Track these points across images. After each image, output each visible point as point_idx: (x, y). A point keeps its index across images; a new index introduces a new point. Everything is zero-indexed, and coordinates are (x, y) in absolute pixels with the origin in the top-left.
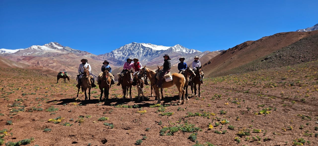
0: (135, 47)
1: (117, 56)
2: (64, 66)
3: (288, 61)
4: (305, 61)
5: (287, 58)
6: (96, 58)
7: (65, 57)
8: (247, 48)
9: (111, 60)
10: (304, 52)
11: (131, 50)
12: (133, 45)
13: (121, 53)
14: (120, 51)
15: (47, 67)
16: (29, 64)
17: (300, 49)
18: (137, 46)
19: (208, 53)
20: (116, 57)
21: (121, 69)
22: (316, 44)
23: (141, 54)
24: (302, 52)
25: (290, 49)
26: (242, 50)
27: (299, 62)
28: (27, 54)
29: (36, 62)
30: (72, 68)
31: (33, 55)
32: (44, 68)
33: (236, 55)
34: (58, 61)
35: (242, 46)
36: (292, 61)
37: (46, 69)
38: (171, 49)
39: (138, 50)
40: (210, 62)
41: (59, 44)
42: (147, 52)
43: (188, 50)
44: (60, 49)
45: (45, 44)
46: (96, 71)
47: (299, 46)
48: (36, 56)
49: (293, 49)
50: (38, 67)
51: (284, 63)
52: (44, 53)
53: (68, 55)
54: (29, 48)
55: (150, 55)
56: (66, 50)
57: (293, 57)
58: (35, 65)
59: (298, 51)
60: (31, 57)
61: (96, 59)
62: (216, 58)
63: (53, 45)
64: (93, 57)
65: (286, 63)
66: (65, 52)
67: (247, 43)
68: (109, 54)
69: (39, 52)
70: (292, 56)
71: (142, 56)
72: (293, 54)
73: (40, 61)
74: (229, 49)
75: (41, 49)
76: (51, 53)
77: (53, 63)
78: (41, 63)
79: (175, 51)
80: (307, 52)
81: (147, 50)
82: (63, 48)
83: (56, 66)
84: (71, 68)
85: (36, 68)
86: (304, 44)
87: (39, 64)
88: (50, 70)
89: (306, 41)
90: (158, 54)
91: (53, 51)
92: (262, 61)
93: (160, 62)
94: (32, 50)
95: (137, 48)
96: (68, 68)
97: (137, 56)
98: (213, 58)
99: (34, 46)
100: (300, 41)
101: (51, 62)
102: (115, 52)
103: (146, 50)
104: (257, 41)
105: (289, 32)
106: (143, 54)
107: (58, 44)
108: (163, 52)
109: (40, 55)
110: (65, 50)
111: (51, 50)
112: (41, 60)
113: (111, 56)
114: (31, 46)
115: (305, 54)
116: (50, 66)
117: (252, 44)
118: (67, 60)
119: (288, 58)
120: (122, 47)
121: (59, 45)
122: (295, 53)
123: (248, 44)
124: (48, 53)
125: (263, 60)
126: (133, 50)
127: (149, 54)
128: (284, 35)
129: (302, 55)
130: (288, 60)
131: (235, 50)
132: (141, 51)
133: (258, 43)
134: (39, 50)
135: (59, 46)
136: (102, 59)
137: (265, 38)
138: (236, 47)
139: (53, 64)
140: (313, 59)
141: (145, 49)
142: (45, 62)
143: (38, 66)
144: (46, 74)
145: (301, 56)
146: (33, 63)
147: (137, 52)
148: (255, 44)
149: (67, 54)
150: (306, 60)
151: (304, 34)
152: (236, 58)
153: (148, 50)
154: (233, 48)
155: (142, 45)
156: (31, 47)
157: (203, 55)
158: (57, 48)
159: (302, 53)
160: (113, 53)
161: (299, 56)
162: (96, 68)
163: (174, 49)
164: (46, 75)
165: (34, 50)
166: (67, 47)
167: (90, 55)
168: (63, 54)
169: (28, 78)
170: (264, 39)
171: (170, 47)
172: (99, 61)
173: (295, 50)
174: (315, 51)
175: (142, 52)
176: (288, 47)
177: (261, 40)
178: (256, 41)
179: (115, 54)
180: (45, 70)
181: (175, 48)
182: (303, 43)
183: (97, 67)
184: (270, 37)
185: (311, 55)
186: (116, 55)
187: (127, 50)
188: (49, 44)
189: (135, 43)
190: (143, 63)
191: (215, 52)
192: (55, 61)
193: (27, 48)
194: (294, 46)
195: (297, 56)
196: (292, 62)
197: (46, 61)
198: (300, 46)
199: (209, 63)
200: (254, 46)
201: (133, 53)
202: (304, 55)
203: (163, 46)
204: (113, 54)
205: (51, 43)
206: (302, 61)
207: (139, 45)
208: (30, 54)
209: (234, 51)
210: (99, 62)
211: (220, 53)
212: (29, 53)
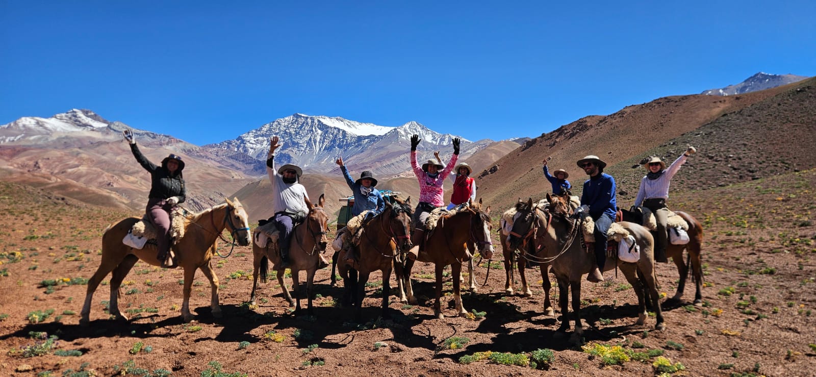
0: (302, 125)
1: (255, 149)
2: (110, 175)
3: (698, 169)
4: (740, 167)
5: (697, 161)
6: (197, 152)
7: (111, 149)
8: (588, 132)
9: (237, 160)
10: (736, 146)
11: (290, 133)
12: (296, 121)
13: (265, 142)
14: (262, 136)
15: (63, 176)
16: (11, 167)
17: (726, 137)
18: (307, 124)
19: (488, 144)
20: (252, 151)
21: (264, 183)
22: (765, 125)
23: (318, 144)
24: (732, 145)
25: (704, 139)
26: (574, 137)
27: (727, 171)
28: (7, 140)
29: (32, 163)
30: (132, 178)
31: (23, 143)
32: (54, 179)
33: (559, 151)
34: (93, 161)
35: (574, 128)
36: (710, 168)
37: (59, 180)
38: (395, 134)
39: (309, 135)
40: (495, 167)
41: (95, 115)
42: (334, 141)
43: (438, 135)
44: (99, 128)
45: (58, 115)
46: (198, 189)
47: (724, 131)
48: (29, 146)
49: (710, 138)
50: (36, 176)
51: (690, 172)
52: (54, 137)
53: (121, 144)
54: (12, 124)
55: (340, 147)
56: (115, 130)
57: (711, 158)
58: (29, 171)
59: (722, 142)
60: (17, 149)
61: (198, 156)
62: (510, 158)
63: (80, 117)
64: (189, 151)
65: (695, 173)
66: (112, 137)
67: (585, 121)
68: (231, 144)
69: (39, 136)
70: (708, 156)
71: (320, 149)
72: (711, 151)
73: (43, 159)
74: (543, 135)
75: (46, 128)
76: (72, 138)
77: (77, 166)
78: (44, 165)
79: (404, 138)
80: (745, 145)
81: (332, 134)
82: (106, 125)
83: (87, 174)
84: (128, 179)
85: (30, 178)
86: (737, 125)
87: (39, 168)
88: (69, 184)
89: (741, 118)
90: (361, 145)
91: (79, 132)
92: (635, 167)
93: (366, 165)
94: (20, 130)
95: (307, 128)
96: (120, 180)
97: (308, 149)
98: (503, 158)
99: (26, 120)
100: (726, 117)
101: (73, 162)
102: (248, 138)
103: (331, 136)
104: (612, 116)
105: (689, 96)
106: (322, 146)
107: (93, 114)
108: (374, 141)
109: (41, 143)
110: (112, 131)
111: (73, 132)
112: (45, 157)
113: (238, 149)
114: (18, 119)
115: (740, 151)
116: (70, 174)
117: (598, 125)
118: (118, 158)
119: (700, 160)
120: (267, 126)
121: (95, 118)
122: (714, 149)
123: (589, 124)
124: (64, 138)
125: (639, 166)
126: (297, 133)
127: (340, 144)
128: (677, 103)
129: (734, 154)
130: (698, 166)
131: (557, 137)
132: (318, 138)
133: (614, 121)
134: (39, 131)
135: (95, 120)
136: (214, 157)
137: (631, 109)
138: (561, 131)
139: (80, 168)
140: (761, 164)
141: (327, 132)
142: (57, 163)
143: (35, 174)
144: (62, 196)
145: (731, 156)
146: (23, 166)
147: (306, 139)
148: (607, 123)
149: (118, 141)
150: (744, 166)
151: (725, 101)
152: (561, 159)
153: (336, 136)
154: (551, 133)
155: (319, 121)
156: (18, 121)
157: (474, 149)
158: (91, 126)
159: (733, 148)
160: (243, 141)
161: (725, 155)
162: (198, 179)
163: (403, 133)
164: (63, 199)
165: (26, 130)
166: (117, 124)
167: (181, 145)
168: (108, 141)
169: (24, 213)
170: (628, 110)
171: (393, 128)
172: (205, 161)
173: (716, 140)
174: (764, 143)
175: (321, 139)
176: (697, 133)
177: (621, 114)
178: (608, 116)
179: (248, 145)
180: (55, 185)
181: (405, 130)
182: (733, 122)
183: (200, 177)
184: (643, 107)
185: (754, 154)
186: (251, 145)
187: (282, 133)
188: (67, 113)
189: (301, 116)
190: (324, 169)
191: (505, 142)
192: (84, 160)
193: (6, 124)
194: (712, 130)
195: (721, 156)
196: (709, 171)
197: (60, 160)
198: (727, 130)
199: (494, 170)
200: (605, 128)
201: (296, 141)
202: (737, 153)
203: (375, 126)
204: (242, 145)
205: (74, 112)
206: (735, 169)
207: (313, 122)
208: (13, 141)
209: (556, 142)
210: (204, 163)
211: (519, 145)
212: (12, 138)
